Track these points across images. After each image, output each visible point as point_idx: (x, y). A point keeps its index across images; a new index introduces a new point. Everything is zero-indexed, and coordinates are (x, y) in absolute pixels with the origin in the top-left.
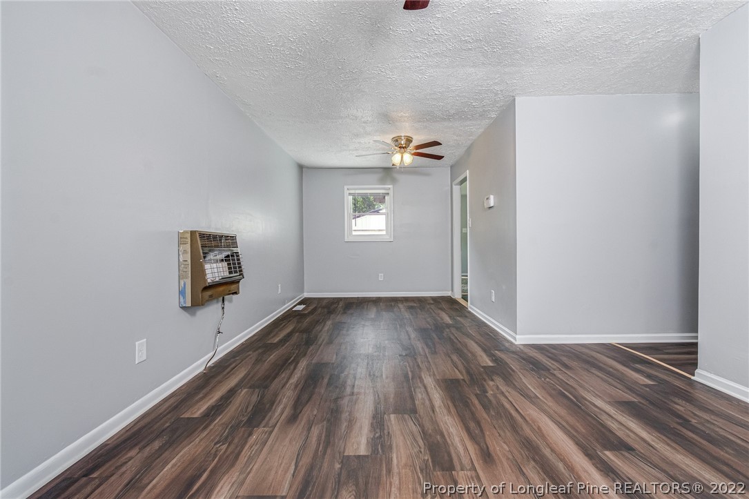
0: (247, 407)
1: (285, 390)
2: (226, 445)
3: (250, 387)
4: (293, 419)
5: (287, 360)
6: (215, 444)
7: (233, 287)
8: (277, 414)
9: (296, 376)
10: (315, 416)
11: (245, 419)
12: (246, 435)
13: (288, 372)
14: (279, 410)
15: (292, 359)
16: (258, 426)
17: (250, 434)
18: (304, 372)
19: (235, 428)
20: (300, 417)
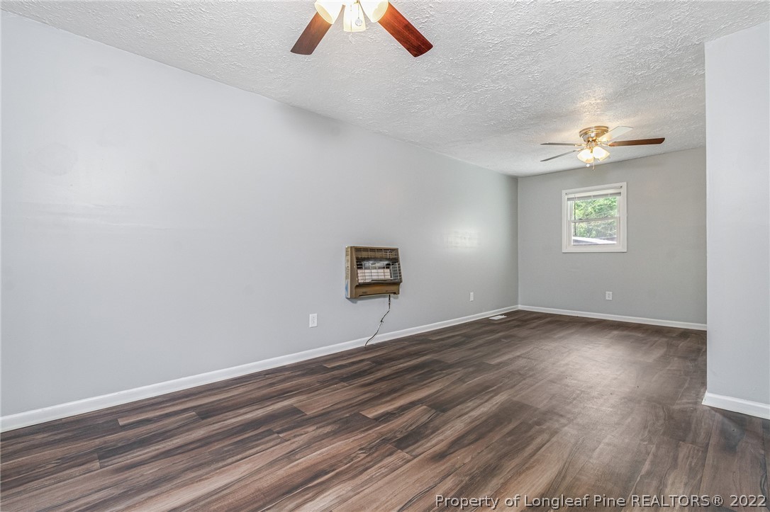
0: (411, 425)
1: (459, 420)
2: (365, 455)
3: (429, 406)
4: (440, 457)
5: (488, 387)
6: (360, 450)
7: (393, 288)
8: (429, 444)
9: (482, 409)
10: (464, 464)
11: (399, 436)
12: (387, 453)
13: (478, 401)
14: (434, 442)
15: (495, 387)
16: (402, 449)
17: (391, 454)
18: (494, 409)
19: (385, 441)
20: (447, 458)
